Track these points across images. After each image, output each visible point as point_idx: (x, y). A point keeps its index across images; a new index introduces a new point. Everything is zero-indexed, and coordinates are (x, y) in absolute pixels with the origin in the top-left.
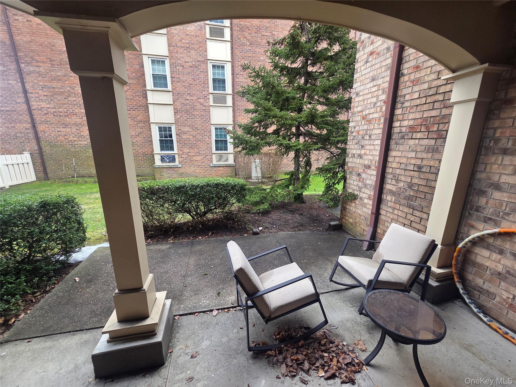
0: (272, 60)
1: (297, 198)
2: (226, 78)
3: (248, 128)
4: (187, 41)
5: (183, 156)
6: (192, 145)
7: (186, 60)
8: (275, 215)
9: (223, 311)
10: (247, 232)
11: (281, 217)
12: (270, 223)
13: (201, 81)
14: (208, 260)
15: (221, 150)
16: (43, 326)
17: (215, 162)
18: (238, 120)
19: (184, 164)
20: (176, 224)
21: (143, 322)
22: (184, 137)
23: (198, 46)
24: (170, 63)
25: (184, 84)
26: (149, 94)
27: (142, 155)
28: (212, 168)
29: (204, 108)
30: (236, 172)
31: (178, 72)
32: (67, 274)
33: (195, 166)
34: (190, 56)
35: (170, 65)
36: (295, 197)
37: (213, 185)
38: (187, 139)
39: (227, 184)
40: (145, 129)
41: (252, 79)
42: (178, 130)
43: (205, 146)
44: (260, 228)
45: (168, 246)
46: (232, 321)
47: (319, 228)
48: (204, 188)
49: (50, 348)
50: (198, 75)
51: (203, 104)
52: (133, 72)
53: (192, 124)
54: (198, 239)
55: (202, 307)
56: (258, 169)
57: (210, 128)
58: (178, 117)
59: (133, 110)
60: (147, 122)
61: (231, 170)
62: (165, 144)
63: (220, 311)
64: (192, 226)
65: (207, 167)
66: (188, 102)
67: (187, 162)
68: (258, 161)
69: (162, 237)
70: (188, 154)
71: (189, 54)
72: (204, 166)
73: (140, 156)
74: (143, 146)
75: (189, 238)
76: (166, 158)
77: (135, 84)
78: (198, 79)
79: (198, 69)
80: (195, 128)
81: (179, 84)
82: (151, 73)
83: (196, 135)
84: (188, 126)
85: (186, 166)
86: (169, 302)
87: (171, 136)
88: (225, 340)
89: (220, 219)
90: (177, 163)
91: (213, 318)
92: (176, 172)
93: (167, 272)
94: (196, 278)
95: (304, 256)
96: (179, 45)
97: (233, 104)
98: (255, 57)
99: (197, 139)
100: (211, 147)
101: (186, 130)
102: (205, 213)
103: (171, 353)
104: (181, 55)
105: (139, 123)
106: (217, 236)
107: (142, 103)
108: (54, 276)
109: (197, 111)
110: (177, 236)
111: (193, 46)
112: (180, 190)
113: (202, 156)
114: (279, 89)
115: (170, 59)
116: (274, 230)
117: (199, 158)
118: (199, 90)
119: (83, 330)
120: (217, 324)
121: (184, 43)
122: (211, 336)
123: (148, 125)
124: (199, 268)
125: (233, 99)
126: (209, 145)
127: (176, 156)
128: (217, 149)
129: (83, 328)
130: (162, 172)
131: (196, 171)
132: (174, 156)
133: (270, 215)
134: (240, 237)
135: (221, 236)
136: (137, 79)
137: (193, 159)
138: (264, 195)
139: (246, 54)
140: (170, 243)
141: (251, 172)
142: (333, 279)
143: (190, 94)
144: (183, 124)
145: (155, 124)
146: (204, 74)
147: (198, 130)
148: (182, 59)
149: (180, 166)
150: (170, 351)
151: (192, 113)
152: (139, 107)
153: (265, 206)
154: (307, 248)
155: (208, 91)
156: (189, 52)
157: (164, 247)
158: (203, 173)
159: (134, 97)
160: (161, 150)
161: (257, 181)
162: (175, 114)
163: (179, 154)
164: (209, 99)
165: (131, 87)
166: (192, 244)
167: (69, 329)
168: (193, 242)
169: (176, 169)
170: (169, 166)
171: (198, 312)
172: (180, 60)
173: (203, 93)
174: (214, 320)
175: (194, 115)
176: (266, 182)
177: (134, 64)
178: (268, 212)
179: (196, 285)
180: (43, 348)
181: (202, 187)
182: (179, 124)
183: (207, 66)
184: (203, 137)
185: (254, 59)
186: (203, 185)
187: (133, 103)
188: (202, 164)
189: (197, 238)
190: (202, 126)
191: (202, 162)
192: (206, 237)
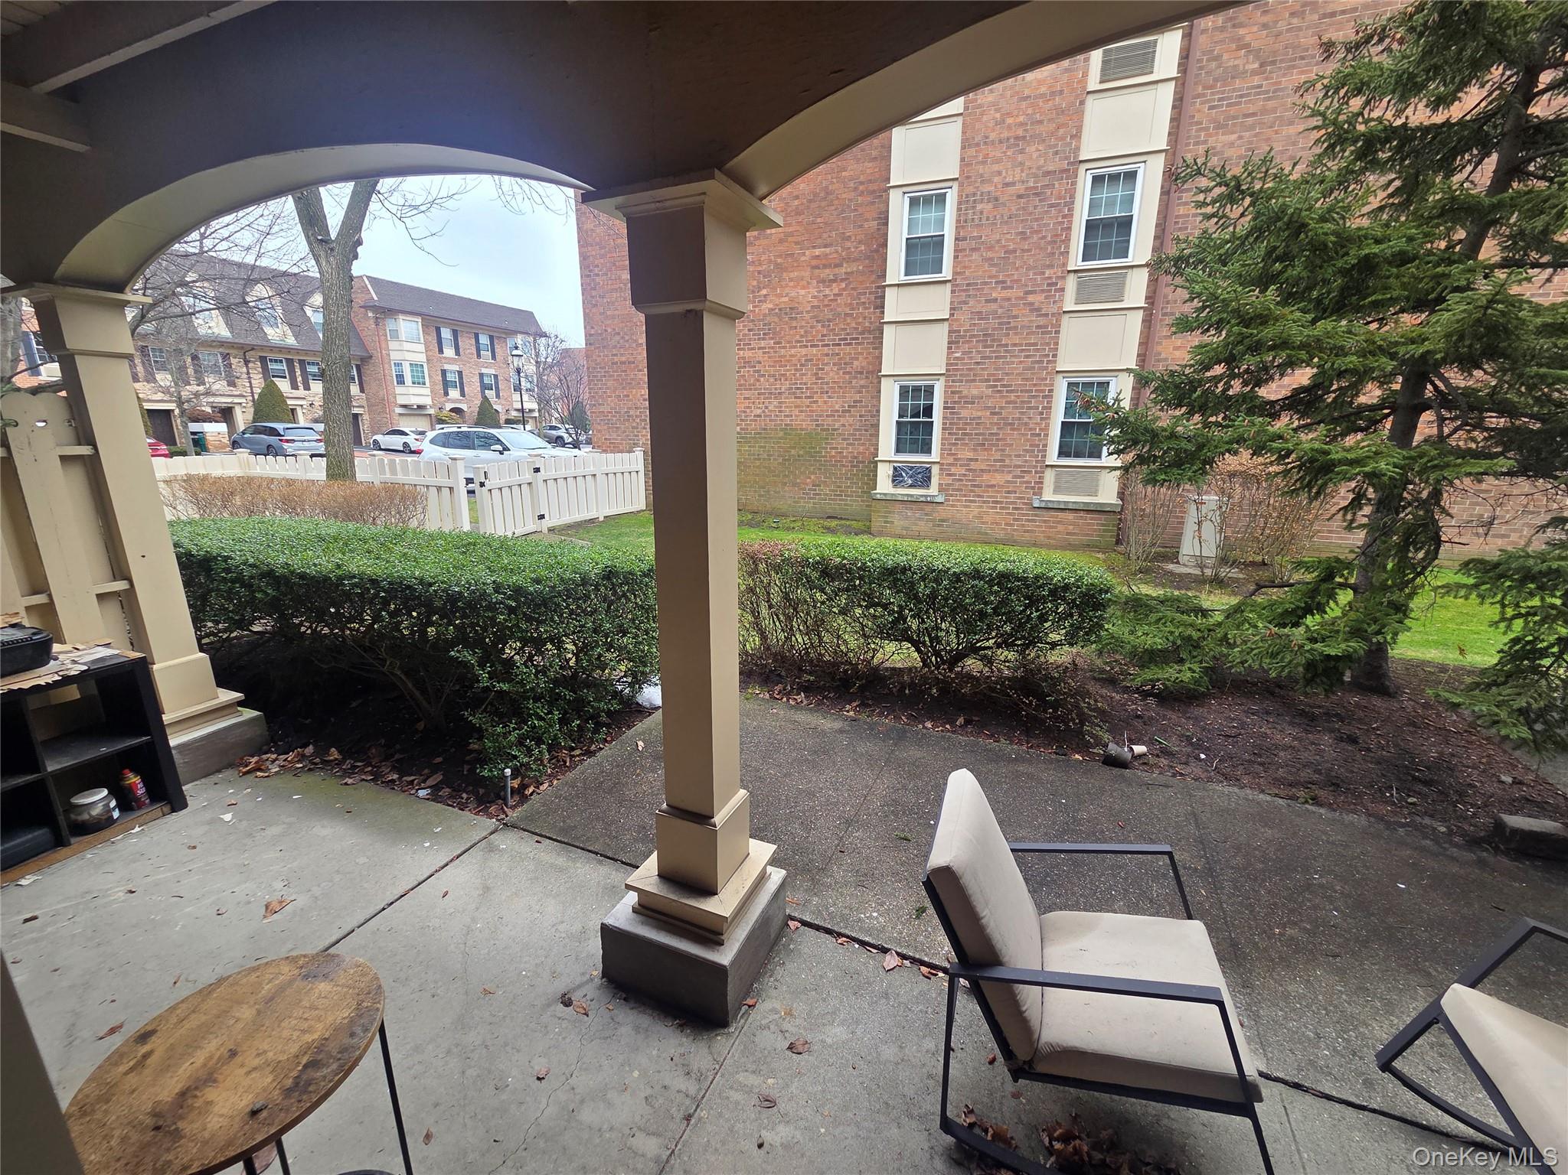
0: (1325, 118)
1: (1320, 670)
2: (1135, 212)
3: (1177, 386)
4: (1021, 119)
5: (953, 470)
6: (986, 440)
7: (1009, 179)
8: (1218, 715)
9: (915, 968)
10: (1084, 748)
11: (1243, 725)
12: (1189, 739)
13: (1044, 237)
14: (928, 800)
15: (1077, 455)
16: (564, 822)
17: (1049, 495)
18: (1160, 354)
19: (952, 495)
20: (876, 669)
21: (702, 900)
22: (964, 413)
23: (1052, 126)
24: (960, 196)
25: (990, 254)
26: (890, 295)
27: (851, 462)
28: (1038, 512)
29: (1042, 321)
30: (1118, 535)
31: (977, 222)
32: (629, 727)
33: (984, 502)
34: (1021, 164)
35: (960, 203)
36: (1310, 665)
37: (991, 575)
38: (974, 419)
39: (1037, 578)
40: (868, 392)
41: (1209, 210)
42: (952, 392)
43: (1028, 440)
44: (1139, 749)
45: (838, 725)
46: (930, 1010)
47: (1427, 821)
48: (961, 581)
49: (561, 870)
50: (1037, 220)
51: (1038, 310)
52: (860, 242)
53: (994, 375)
54: (921, 726)
55: (861, 928)
56: (1208, 530)
57: (1052, 385)
58: (957, 355)
59: (845, 344)
60: (874, 374)
61: (1103, 525)
62: (911, 433)
63: (907, 963)
64: (912, 685)
65: (1022, 509)
66: (993, 306)
67: (961, 490)
68: (1211, 499)
69: (831, 695)
70: (968, 465)
71: (1020, 158)
72: (1012, 503)
73: (844, 466)
74: (856, 440)
75: (897, 718)
76: (907, 473)
77: (862, 273)
78: (1037, 232)
79: (1040, 201)
80: (1003, 386)
81: (975, 256)
82: (905, 235)
83: (1001, 408)
84: (981, 381)
85: (958, 501)
86: (777, 875)
87: (928, 411)
88: (889, 1052)
89: (997, 683)
90: (933, 490)
91: (882, 972)
92: (926, 514)
93: (811, 795)
94: (876, 840)
95: (1292, 911)
96: (993, 136)
97: (1151, 298)
98: (1274, 110)
99: (1003, 419)
100: (1045, 446)
101: (975, 392)
102: (959, 656)
103: (750, 1006)
104: (996, 167)
105: (856, 378)
106: (979, 733)
107: (871, 323)
108: (608, 726)
109: (1016, 334)
110: (870, 702)
111: (1039, 129)
112: (895, 575)
113: (1010, 472)
114: (1326, 234)
115: (961, 185)
116: (1195, 769)
117: (999, 479)
118: (1035, 267)
119: (616, 860)
120: (886, 996)
121: (1009, 127)
122: (857, 1022)
123: (875, 381)
124: (895, 813)
125: (1153, 282)
126: (1040, 440)
127: (935, 470)
128: (1062, 453)
129: (616, 857)
130: (890, 512)
131: (986, 518)
132: (929, 470)
133: (1198, 711)
134: (1053, 756)
135: (992, 736)
136: (868, 257)
137: (982, 481)
138: (1190, 631)
139: (1233, 111)
140: (846, 718)
141: (1179, 536)
142: (1397, 1064)
143: (1003, 282)
144: (968, 375)
145: (892, 379)
146: (1060, 211)
147: (1012, 391)
148: (996, 179)
149: (940, 499)
150: (750, 1001)
151: (1001, 340)
152: (860, 334)
153: (1185, 673)
154: (1321, 886)
155: (1065, 265)
156: (1022, 151)
157: (828, 723)
158: (1006, 524)
159: (853, 309)
160: (898, 451)
161: (1198, 572)
162: (949, 348)
163: (942, 464)
164: (1062, 290)
165: (850, 283)
166: (902, 736)
167: (596, 847)
168: (905, 731)
169: (928, 508)
170: (912, 496)
171: (848, 937)
172: (990, 181)
173: (1047, 273)
174: (882, 981)
175: (1006, 345)
176: (1237, 580)
177: (867, 220)
178: (1196, 698)
179: (868, 859)
180: (552, 865)
181: (957, 577)
182: (956, 375)
183: (1074, 184)
184: (1022, 413)
185: (1268, 118)
186: (962, 572)
187: (848, 324)
188: (1006, 498)
189: (920, 723)
190: (1027, 380)
191: (1009, 492)
192: (948, 726)
